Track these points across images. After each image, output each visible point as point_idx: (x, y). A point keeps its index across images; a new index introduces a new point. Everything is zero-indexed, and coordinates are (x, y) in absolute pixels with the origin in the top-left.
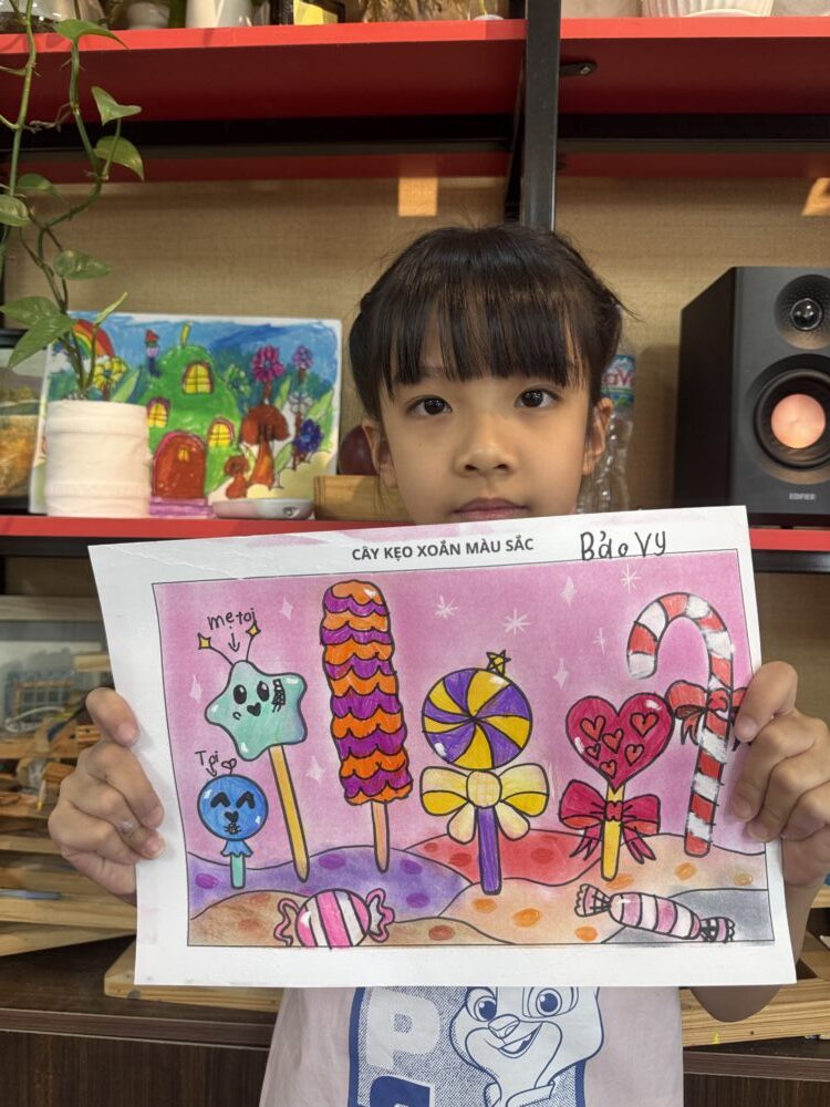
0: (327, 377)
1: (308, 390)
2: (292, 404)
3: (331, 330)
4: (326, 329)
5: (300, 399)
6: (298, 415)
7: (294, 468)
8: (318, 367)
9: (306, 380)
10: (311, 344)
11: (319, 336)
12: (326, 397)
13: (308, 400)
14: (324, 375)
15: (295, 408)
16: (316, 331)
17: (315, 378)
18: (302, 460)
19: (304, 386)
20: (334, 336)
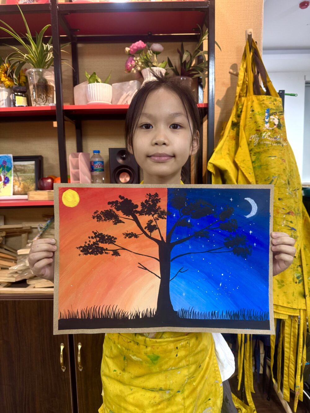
0: (10, 167)
1: (6, 170)
2: (3, 173)
3: (10, 156)
4: (9, 156)
5: (4, 172)
6: (4, 176)
7: (4, 187)
8: (8, 165)
9: (6, 168)
10: (6, 160)
11: (8, 158)
12: (10, 171)
13: (6, 172)
14: (10, 166)
15: (4, 174)
16: (7, 157)
17: (7, 167)
18: (5, 186)
19: (5, 169)
20: (11, 158)
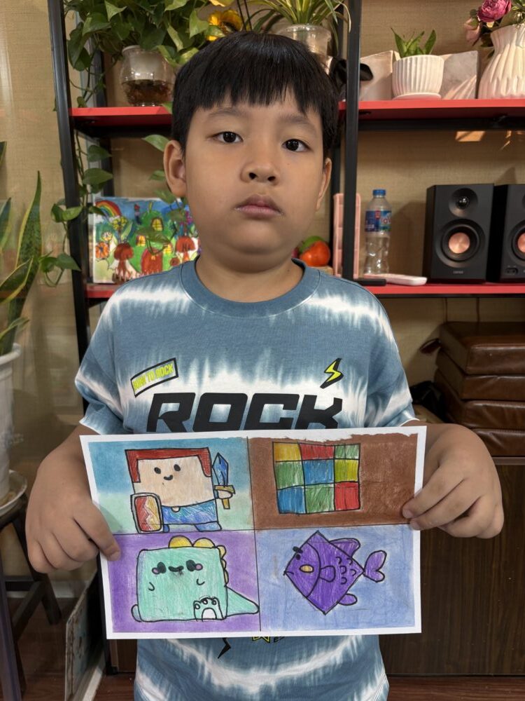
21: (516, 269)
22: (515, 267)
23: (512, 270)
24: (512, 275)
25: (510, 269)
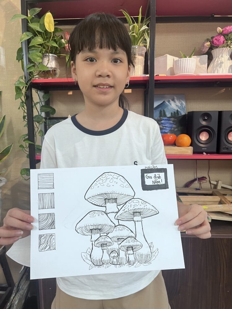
21: (227, 148)
22: (227, 147)
23: (226, 149)
24: (225, 151)
25: (224, 148)
